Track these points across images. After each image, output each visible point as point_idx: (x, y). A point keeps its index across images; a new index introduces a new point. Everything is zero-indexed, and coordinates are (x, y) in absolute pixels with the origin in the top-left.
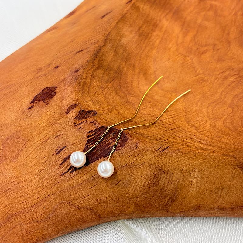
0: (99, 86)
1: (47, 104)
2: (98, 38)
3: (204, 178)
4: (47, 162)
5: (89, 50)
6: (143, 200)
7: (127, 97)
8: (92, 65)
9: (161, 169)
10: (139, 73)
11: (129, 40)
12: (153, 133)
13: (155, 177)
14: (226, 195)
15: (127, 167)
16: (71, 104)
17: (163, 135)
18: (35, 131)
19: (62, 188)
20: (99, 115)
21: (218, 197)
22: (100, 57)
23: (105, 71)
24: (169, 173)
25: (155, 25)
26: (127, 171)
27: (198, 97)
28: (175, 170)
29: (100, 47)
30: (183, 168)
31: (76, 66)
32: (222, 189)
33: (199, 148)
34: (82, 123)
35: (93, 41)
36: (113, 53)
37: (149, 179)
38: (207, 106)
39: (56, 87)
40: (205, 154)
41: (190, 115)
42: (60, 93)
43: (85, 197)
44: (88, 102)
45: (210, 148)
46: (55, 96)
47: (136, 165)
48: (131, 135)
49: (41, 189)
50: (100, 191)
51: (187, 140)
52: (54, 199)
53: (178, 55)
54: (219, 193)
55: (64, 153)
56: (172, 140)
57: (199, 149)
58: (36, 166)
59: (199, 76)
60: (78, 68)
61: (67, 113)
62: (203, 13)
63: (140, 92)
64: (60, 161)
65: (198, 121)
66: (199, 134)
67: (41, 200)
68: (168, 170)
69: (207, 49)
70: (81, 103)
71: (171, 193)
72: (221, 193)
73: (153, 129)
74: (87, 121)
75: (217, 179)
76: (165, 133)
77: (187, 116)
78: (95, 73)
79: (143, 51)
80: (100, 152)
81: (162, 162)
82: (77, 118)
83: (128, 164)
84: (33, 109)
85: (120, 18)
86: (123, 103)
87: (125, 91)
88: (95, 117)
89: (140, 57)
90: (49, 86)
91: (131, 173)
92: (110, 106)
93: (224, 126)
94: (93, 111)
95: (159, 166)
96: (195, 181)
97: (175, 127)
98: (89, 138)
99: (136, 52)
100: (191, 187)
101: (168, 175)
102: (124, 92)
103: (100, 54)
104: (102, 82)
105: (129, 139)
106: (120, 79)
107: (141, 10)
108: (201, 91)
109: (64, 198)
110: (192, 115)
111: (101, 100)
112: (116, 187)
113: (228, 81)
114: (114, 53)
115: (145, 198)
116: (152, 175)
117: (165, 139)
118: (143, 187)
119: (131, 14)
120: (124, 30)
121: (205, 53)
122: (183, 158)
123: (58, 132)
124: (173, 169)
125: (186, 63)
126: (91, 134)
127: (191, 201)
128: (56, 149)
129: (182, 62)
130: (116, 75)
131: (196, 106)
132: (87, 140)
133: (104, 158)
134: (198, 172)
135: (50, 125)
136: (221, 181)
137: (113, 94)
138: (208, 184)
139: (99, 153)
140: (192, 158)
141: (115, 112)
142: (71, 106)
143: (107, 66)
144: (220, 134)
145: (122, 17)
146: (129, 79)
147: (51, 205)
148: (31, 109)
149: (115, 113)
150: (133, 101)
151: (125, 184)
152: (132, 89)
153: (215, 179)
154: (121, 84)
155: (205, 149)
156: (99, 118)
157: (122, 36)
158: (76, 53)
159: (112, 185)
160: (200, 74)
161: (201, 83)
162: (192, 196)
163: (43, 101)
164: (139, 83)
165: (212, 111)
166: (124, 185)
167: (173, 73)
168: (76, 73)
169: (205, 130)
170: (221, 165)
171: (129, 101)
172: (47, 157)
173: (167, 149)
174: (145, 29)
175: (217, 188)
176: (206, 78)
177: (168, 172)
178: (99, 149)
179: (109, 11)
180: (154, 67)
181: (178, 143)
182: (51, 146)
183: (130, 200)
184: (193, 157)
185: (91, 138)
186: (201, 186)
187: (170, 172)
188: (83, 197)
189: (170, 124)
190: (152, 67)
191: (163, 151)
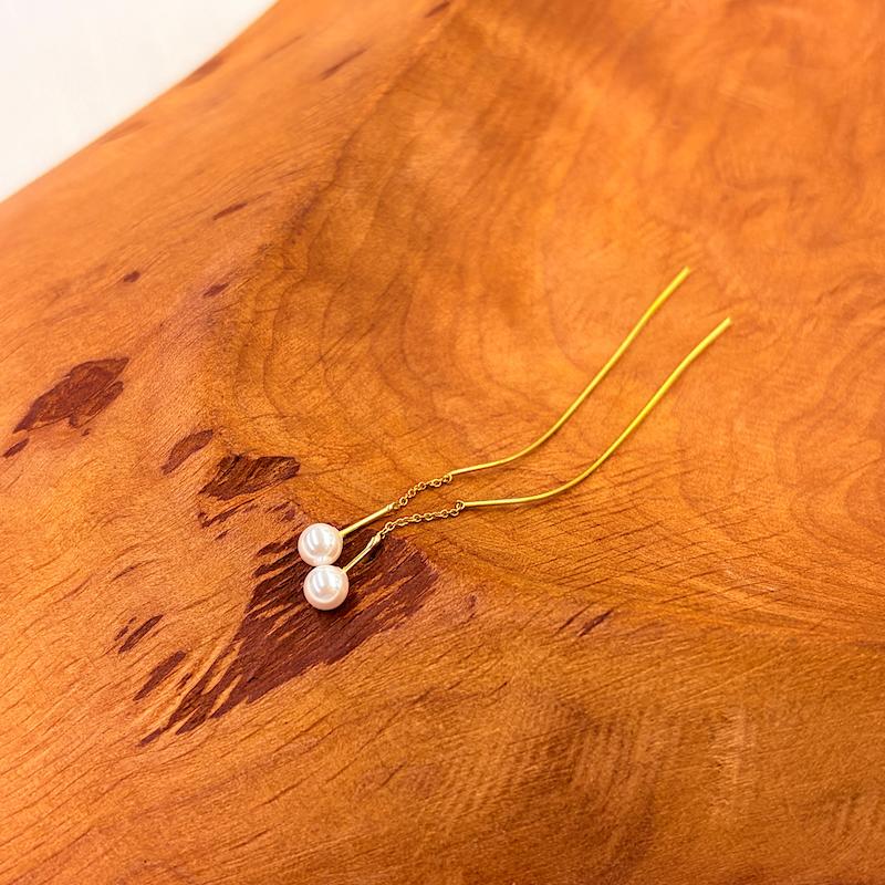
0: (312, 355)
1: (86, 433)
2: (309, 154)
3: (772, 750)
4: (77, 685)
5: (268, 202)
6: (505, 852)
7: (432, 402)
8: (280, 264)
9: (579, 713)
10: (483, 298)
11: (440, 163)
12: (545, 550)
13: (556, 746)
14: (874, 823)
15: (429, 707)
16: (185, 432)
17: (590, 560)
18: (31, 549)
19: (140, 800)
20: (309, 474)
21: (838, 832)
22: (316, 233)
23: (340, 289)
24: (618, 730)
25: (548, 106)
26: (428, 722)
27: (735, 394)
28: (641, 713)
29: (317, 191)
30: (677, 705)
31: (214, 270)
32: (854, 799)
33: (746, 617)
34: (232, 512)
35: (287, 167)
36: (372, 218)
37: (527, 757)
38: (775, 430)
39: (125, 361)
40: (774, 640)
41: (703, 470)
42: (141, 384)
43: (245, 840)
44: (263, 419)
45: (796, 614)
46: (120, 398)
47: (468, 697)
48: (446, 562)
49: (52, 806)
50: (312, 814)
51: (694, 581)
52: (106, 853)
53: (643, 225)
54: (843, 815)
55: (154, 644)
56: (628, 579)
57: (748, 621)
58: (29, 705)
59: (736, 307)
60: (222, 280)
61: (167, 469)
62: (744, 56)
63: (489, 377)
64: (133, 680)
65: (739, 497)
66: (746, 554)
67: (50, 854)
68: (613, 716)
69: (763, 200)
70: (229, 425)
71: (629, 821)
72: (851, 813)
73: (544, 533)
74: (257, 501)
75: (833, 755)
76: (595, 548)
77: (690, 476)
78: (296, 297)
79: (500, 209)
80: (312, 639)
81: (585, 681)
82: (210, 489)
83: (432, 689)
84: (23, 455)
85: (398, 72)
86: (413, 425)
87: (424, 375)
88: (291, 483)
89: (487, 233)
90: (94, 353)
91: (449, 732)
92: (356, 439)
93: (852, 515)
94: (283, 459)
95: (573, 700)
96: (735, 766)
97: (641, 521)
98: (262, 578)
99: (469, 213)
100: (716, 792)
101: (615, 737)
102: (419, 379)
103: (315, 221)
104: (323, 337)
105: (435, 577)
106: (403, 324)
107: (489, 43)
108: (746, 372)
109: (151, 849)
110: (712, 473)
111: (319, 412)
112: (382, 796)
113: (859, 327)
114: (376, 216)
115: (511, 843)
116: (542, 739)
117: (598, 574)
118: (504, 793)
119: (445, 56)
120: (419, 121)
121: (759, 213)
122: (678, 661)
123: (130, 553)
124: (635, 712)
125: (680, 255)
126: (273, 558)
127: (715, 855)
128: (117, 627)
129: (660, 254)
130: (383, 308)
131: (726, 434)
132: (253, 586)
133: (330, 663)
134: (748, 721)
135: (93, 523)
136: (849, 760)
137: (373, 387)
138: (790, 778)
139: (307, 642)
140: (719, 660)
141: (381, 462)
142: (186, 440)
143: (345, 270)
144: (836, 552)
145: (409, 70)
146: (443, 321)
147: (93, 877)
148: (16, 455)
149: (379, 468)
150: (456, 415)
151: (421, 784)
152: (453, 365)
153: (820, 752)
154: (406, 346)
155: (775, 617)
156: (307, 489)
157: (409, 148)
158: (215, 218)
159: (364, 786)
160: (741, 300)
161: (746, 336)
162: (722, 831)
163: (67, 420)
164: (481, 340)
165: (797, 451)
166: (415, 785)
167: (624, 299)
168: (211, 300)
169: (767, 534)
170: (846, 689)
171: (439, 415)
172: (81, 662)
173: (606, 622)
174: (504, 119)
175: (832, 795)
176: (764, 317)
177: (611, 724)
178: (305, 627)
179: (355, 49)
180: (545, 273)
181: (653, 594)
182: (98, 615)
183: (446, 852)
184: (721, 656)
185: (270, 575)
186: (760, 787)
187: (623, 725)
188: (235, 841)
189: (615, 510)
190: (538, 276)
191: (588, 628)
